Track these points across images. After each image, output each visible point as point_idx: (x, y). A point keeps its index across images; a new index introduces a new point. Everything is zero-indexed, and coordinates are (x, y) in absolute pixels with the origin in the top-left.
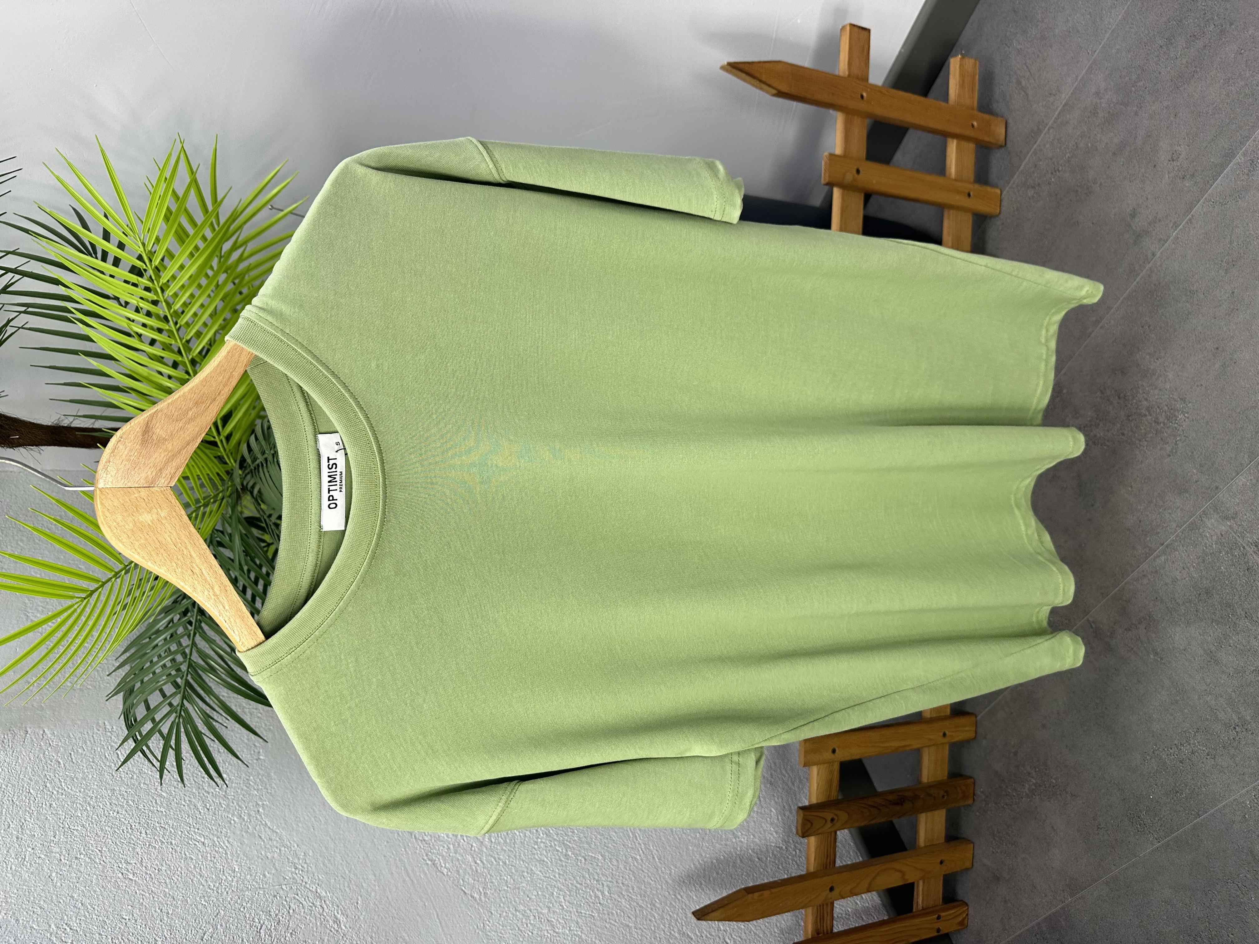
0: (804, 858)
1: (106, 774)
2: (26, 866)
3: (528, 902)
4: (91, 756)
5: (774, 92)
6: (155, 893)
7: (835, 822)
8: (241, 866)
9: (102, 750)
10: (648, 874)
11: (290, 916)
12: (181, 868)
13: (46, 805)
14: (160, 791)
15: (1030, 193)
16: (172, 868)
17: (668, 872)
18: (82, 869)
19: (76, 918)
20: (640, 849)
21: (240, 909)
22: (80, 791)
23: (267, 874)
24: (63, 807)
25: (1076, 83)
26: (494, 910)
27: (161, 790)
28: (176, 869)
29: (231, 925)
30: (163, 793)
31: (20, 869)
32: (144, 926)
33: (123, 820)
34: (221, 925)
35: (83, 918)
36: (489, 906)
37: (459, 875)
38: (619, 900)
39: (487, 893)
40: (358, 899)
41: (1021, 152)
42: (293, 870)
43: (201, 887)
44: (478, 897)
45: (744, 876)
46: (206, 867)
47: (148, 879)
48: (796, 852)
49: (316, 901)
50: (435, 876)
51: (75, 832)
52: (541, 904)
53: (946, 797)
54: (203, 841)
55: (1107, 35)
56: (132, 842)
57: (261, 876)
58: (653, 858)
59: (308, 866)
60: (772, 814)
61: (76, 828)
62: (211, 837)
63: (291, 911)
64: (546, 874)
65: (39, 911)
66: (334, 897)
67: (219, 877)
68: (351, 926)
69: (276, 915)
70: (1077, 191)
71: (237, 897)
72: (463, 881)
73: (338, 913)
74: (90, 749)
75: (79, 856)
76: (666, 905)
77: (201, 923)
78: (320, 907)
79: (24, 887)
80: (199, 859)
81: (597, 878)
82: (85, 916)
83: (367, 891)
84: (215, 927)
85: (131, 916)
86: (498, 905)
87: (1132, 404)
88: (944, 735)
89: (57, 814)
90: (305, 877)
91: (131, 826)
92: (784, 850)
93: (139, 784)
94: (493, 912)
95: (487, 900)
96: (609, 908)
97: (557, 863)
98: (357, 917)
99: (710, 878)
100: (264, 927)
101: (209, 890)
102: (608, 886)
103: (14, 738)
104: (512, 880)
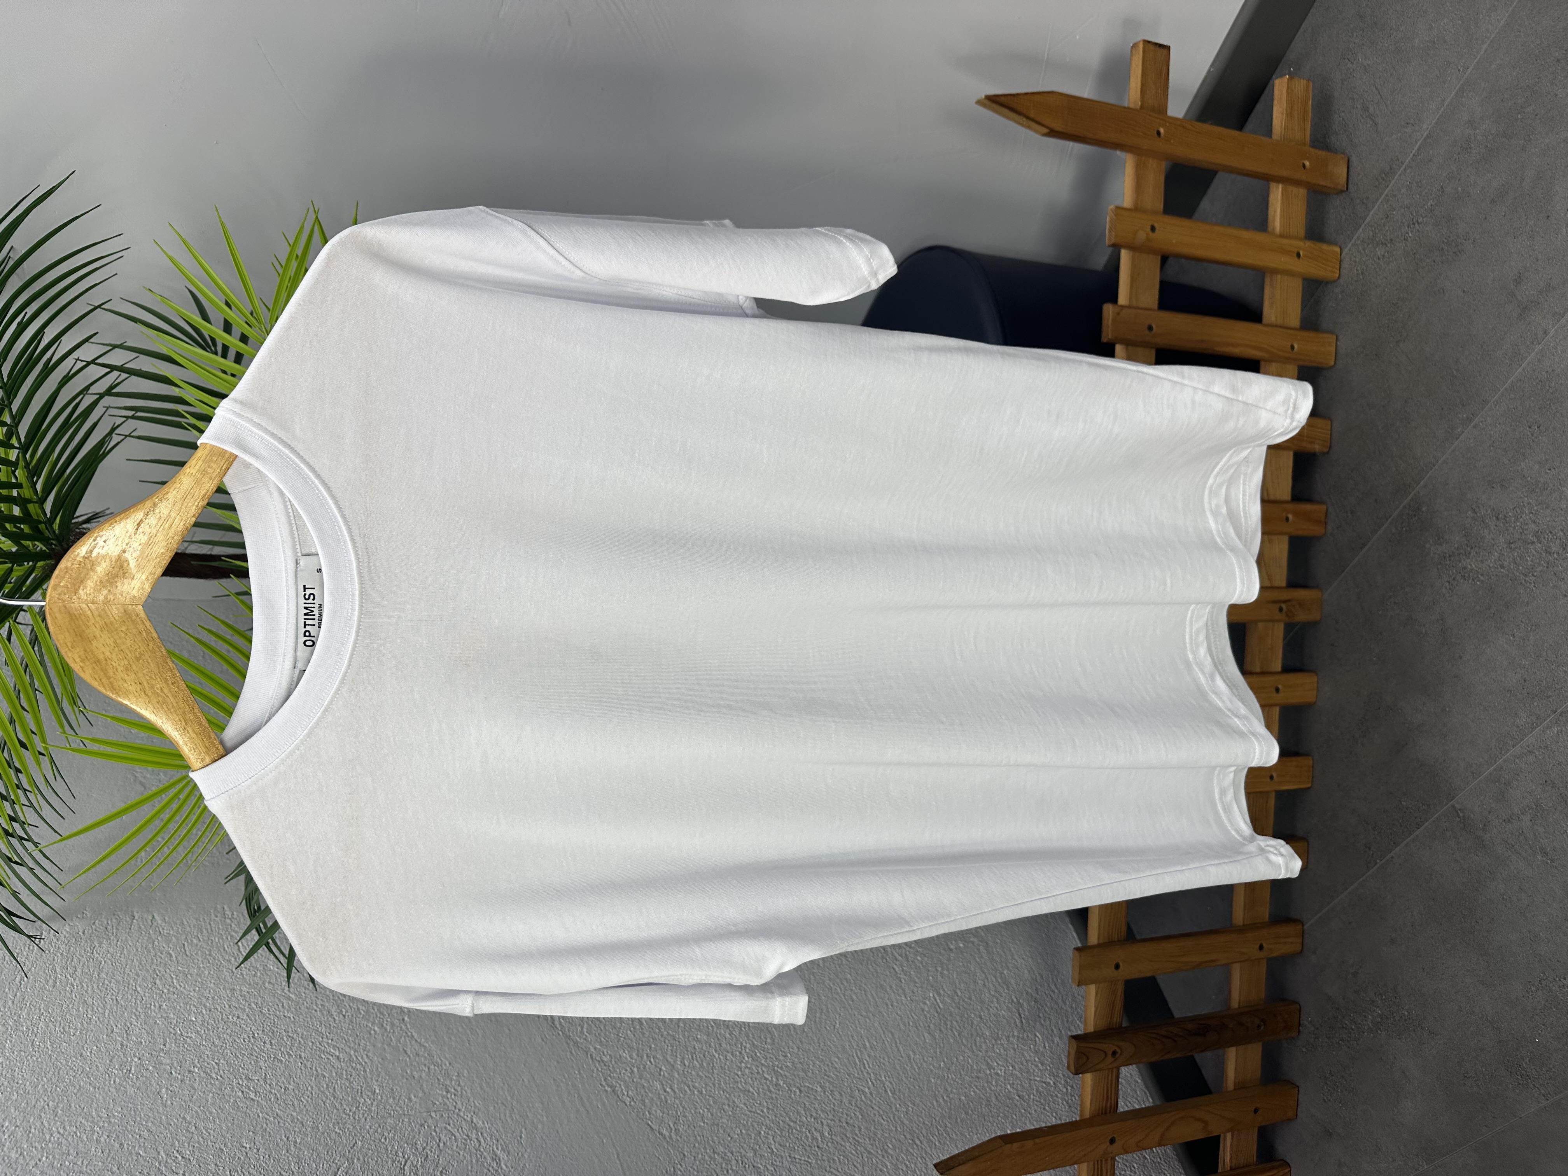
0: (1077, 1098)
1: (225, 970)
2: (132, 1079)
3: (729, 1142)
4: (208, 948)
5: (1045, 130)
6: (281, 1118)
7: (1117, 1056)
8: (383, 1087)
9: (221, 941)
10: (878, 1112)
11: (441, 1150)
12: (312, 1087)
13: (155, 1006)
14: (287, 993)
15: (1380, 251)
16: (301, 1087)
17: (905, 1110)
18: (196, 1085)
19: (189, 1144)
20: (869, 1080)
21: (380, 1140)
22: (194, 990)
23: (413, 1097)
24: (175, 1008)
25: (1442, 109)
26: (687, 1152)
27: (289, 991)
28: (305, 1088)
29: (370, 1160)
30: (291, 995)
31: (124, 1083)
32: (267, 1156)
33: (244, 1026)
34: (358, 1159)
35: (197, 1145)
36: (681, 1146)
37: (645, 1106)
38: (843, 1143)
39: (679, 1130)
40: (521, 1132)
41: (1368, 198)
42: (444, 1093)
43: (335, 1111)
44: (667, 1134)
45: (1000, 1118)
46: (341, 1087)
47: (272, 1100)
48: (1067, 1089)
49: (472, 1133)
50: (616, 1107)
51: (188, 1040)
52: (745, 1146)
53: (1262, 1028)
54: (338, 1054)
55: (1485, 47)
56: (254, 1053)
57: (406, 1100)
58: (886, 1091)
59: (462, 1089)
60: (1037, 1039)
61: (189, 1035)
62: (347, 1050)
63: (441, 1145)
64: (751, 1107)
65: (145, 1134)
66: (493, 1129)
67: (356, 1099)
68: (513, 1165)
69: (424, 1149)
70: (1442, 249)
71: (377, 1125)
72: (650, 1113)
73: (497, 1149)
74: (206, 938)
75: (192, 1069)
76: (902, 1151)
77: (334, 1155)
78: (476, 1141)
79: (130, 1105)
80: (331, 1075)
81: (814, 1114)
82: (199, 1143)
83: (533, 1123)
84: (350, 1161)
85: (253, 1144)
86: (692, 1145)
87: (1514, 528)
88: (1261, 947)
89: (168, 1017)
90: (459, 1103)
91: (254, 1034)
92: (1052, 1086)
93: (264, 983)
94: (686, 1154)
95: (678, 1138)
96: (830, 1153)
97: (765, 1094)
98: (520, 1154)
99: (957, 1119)
100: (409, 1163)
101: (344, 1116)
102: (828, 1125)
103: (119, 925)
104: (709, 1115)
